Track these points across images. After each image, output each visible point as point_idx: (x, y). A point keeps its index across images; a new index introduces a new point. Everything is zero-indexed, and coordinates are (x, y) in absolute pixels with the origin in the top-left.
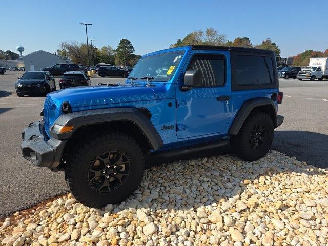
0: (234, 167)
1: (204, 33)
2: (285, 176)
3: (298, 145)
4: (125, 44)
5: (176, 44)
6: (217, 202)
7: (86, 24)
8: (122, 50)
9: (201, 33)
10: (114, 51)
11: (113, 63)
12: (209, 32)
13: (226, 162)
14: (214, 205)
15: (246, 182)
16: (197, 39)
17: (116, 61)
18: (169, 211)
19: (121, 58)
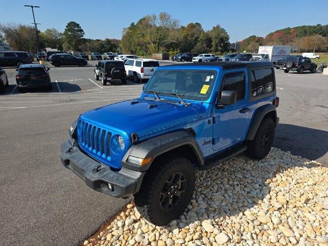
0: (249, 167)
1: (158, 17)
2: (292, 171)
3: (285, 139)
4: (73, 27)
5: (129, 28)
6: (256, 204)
7: (32, 7)
8: (70, 33)
9: (155, 17)
10: (61, 34)
11: (61, 48)
12: (163, 17)
13: (240, 163)
14: (255, 206)
15: (268, 181)
16: (150, 23)
17: (65, 46)
18: (225, 218)
19: (69, 42)
